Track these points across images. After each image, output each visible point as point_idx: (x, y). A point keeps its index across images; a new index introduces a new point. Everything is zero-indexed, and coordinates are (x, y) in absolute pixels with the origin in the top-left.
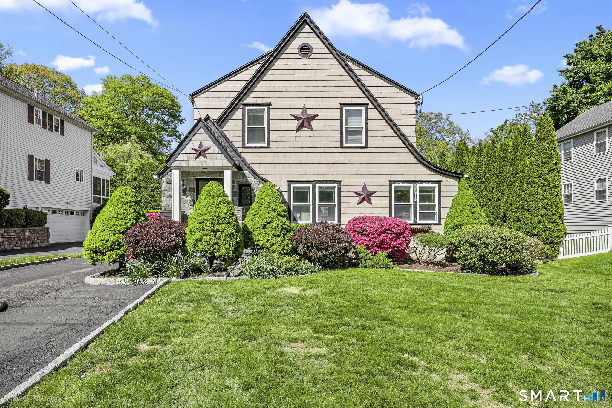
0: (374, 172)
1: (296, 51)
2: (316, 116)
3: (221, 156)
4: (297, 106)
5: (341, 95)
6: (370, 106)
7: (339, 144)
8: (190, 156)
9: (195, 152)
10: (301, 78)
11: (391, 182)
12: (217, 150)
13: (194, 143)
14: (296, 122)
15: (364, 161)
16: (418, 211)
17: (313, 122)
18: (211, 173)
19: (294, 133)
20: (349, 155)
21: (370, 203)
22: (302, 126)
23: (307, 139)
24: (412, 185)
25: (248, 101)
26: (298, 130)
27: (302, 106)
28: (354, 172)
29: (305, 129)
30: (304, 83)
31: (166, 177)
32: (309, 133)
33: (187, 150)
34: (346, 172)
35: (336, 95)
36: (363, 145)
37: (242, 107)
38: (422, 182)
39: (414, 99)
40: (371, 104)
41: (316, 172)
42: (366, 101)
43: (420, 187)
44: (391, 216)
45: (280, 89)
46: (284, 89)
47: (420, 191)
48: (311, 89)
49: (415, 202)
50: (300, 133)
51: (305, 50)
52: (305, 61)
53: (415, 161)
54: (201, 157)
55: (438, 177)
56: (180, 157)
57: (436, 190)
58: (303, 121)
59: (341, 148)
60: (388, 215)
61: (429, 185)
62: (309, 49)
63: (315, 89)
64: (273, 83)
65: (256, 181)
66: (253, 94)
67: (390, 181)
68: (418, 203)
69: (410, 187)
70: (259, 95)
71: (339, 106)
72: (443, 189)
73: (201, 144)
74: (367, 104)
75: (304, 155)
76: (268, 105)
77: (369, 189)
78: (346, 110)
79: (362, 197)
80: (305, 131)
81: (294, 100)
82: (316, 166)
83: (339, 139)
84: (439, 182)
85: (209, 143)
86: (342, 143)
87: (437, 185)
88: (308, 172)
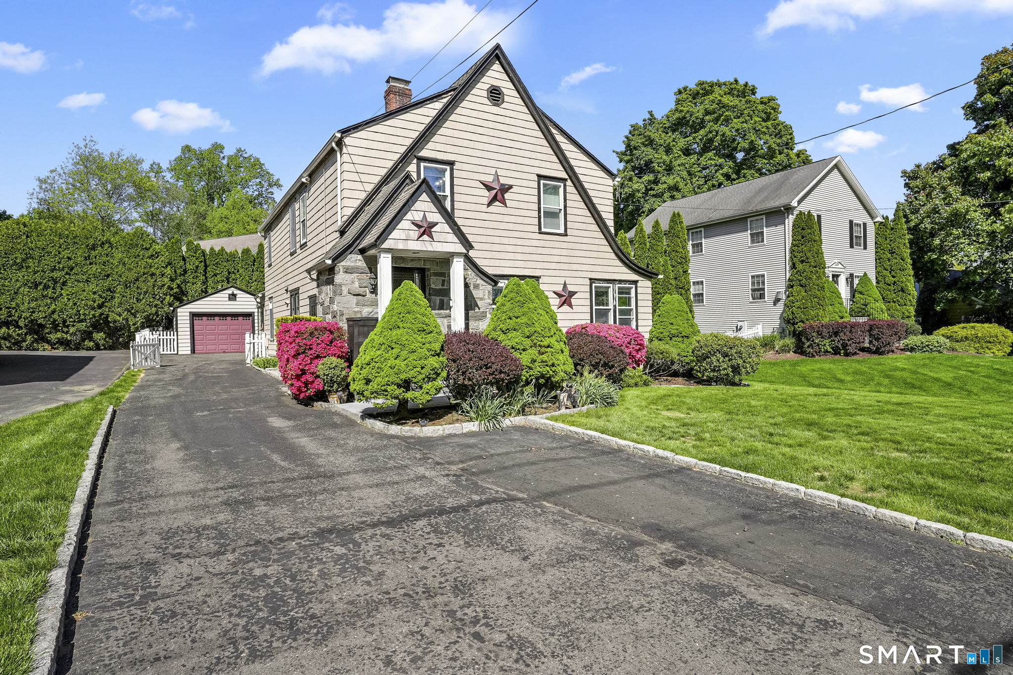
0: (574, 267)
1: (485, 94)
2: (511, 187)
3: (452, 238)
4: (488, 170)
5: (537, 163)
6: (569, 183)
7: (536, 229)
8: (408, 233)
9: (416, 229)
10: (491, 132)
11: (592, 280)
12: (447, 228)
13: (414, 215)
14: (486, 193)
15: (564, 252)
16: (618, 317)
17: (507, 196)
18: (413, 260)
19: (484, 208)
20: (548, 244)
21: (570, 306)
22: (494, 199)
23: (499, 218)
24: (611, 285)
25: (424, 153)
26: (489, 205)
27: (493, 171)
28: (553, 266)
29: (497, 203)
30: (495, 141)
31: (343, 263)
32: (503, 210)
33: (405, 224)
34: (546, 266)
35: (531, 162)
36: (562, 231)
37: (415, 161)
38: (620, 281)
39: (611, 181)
40: (569, 180)
41: (511, 264)
42: (564, 175)
43: (619, 288)
44: (592, 321)
45: (466, 144)
46: (471, 144)
47: (619, 293)
48: (503, 150)
49: (615, 306)
50: (491, 209)
51: (495, 95)
52: (495, 109)
53: (613, 256)
54: (425, 237)
55: (634, 277)
56: (395, 234)
57: (633, 291)
58: (496, 194)
59: (539, 233)
60: (589, 322)
61: (627, 285)
62: (499, 94)
63: (508, 151)
64: (456, 134)
65: (473, 274)
66: (430, 145)
67: (590, 279)
68: (618, 308)
69: (609, 287)
70: (439, 147)
71: (536, 178)
72: (639, 290)
73: (425, 216)
74: (565, 180)
75: (497, 240)
76: (451, 164)
77: (570, 288)
78: (543, 184)
79: (564, 298)
80: (497, 207)
81: (484, 162)
82: (511, 256)
83: (536, 221)
84: (635, 282)
85: (435, 217)
86: (540, 228)
87: (634, 286)
88: (502, 263)
